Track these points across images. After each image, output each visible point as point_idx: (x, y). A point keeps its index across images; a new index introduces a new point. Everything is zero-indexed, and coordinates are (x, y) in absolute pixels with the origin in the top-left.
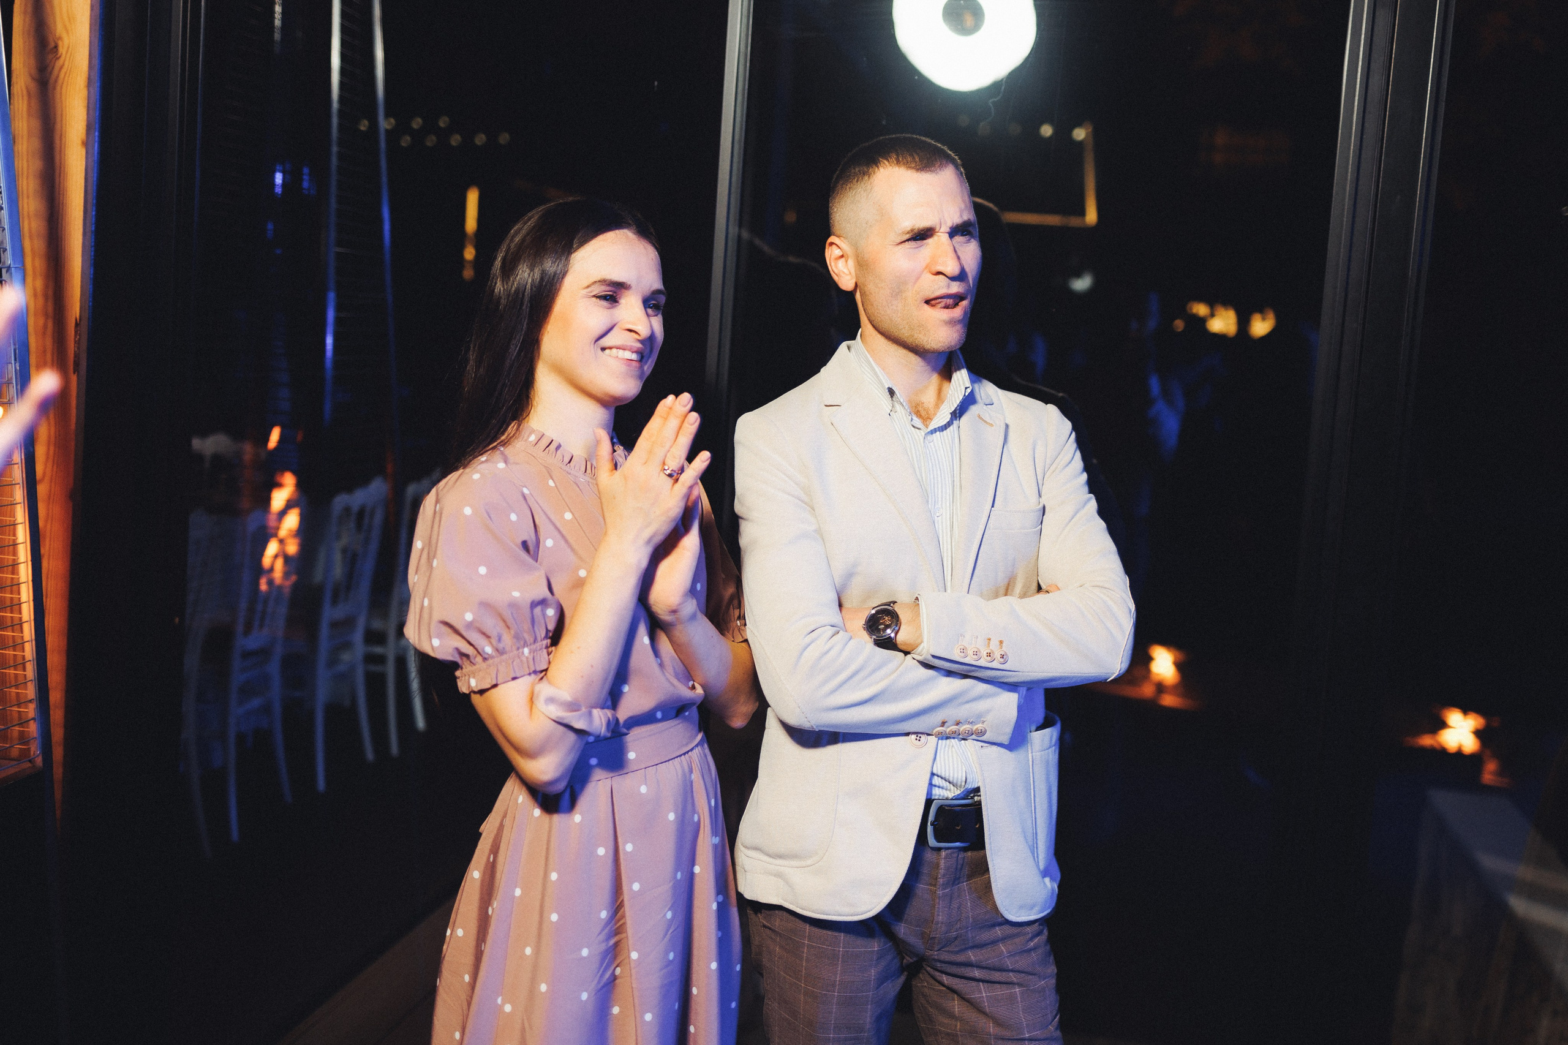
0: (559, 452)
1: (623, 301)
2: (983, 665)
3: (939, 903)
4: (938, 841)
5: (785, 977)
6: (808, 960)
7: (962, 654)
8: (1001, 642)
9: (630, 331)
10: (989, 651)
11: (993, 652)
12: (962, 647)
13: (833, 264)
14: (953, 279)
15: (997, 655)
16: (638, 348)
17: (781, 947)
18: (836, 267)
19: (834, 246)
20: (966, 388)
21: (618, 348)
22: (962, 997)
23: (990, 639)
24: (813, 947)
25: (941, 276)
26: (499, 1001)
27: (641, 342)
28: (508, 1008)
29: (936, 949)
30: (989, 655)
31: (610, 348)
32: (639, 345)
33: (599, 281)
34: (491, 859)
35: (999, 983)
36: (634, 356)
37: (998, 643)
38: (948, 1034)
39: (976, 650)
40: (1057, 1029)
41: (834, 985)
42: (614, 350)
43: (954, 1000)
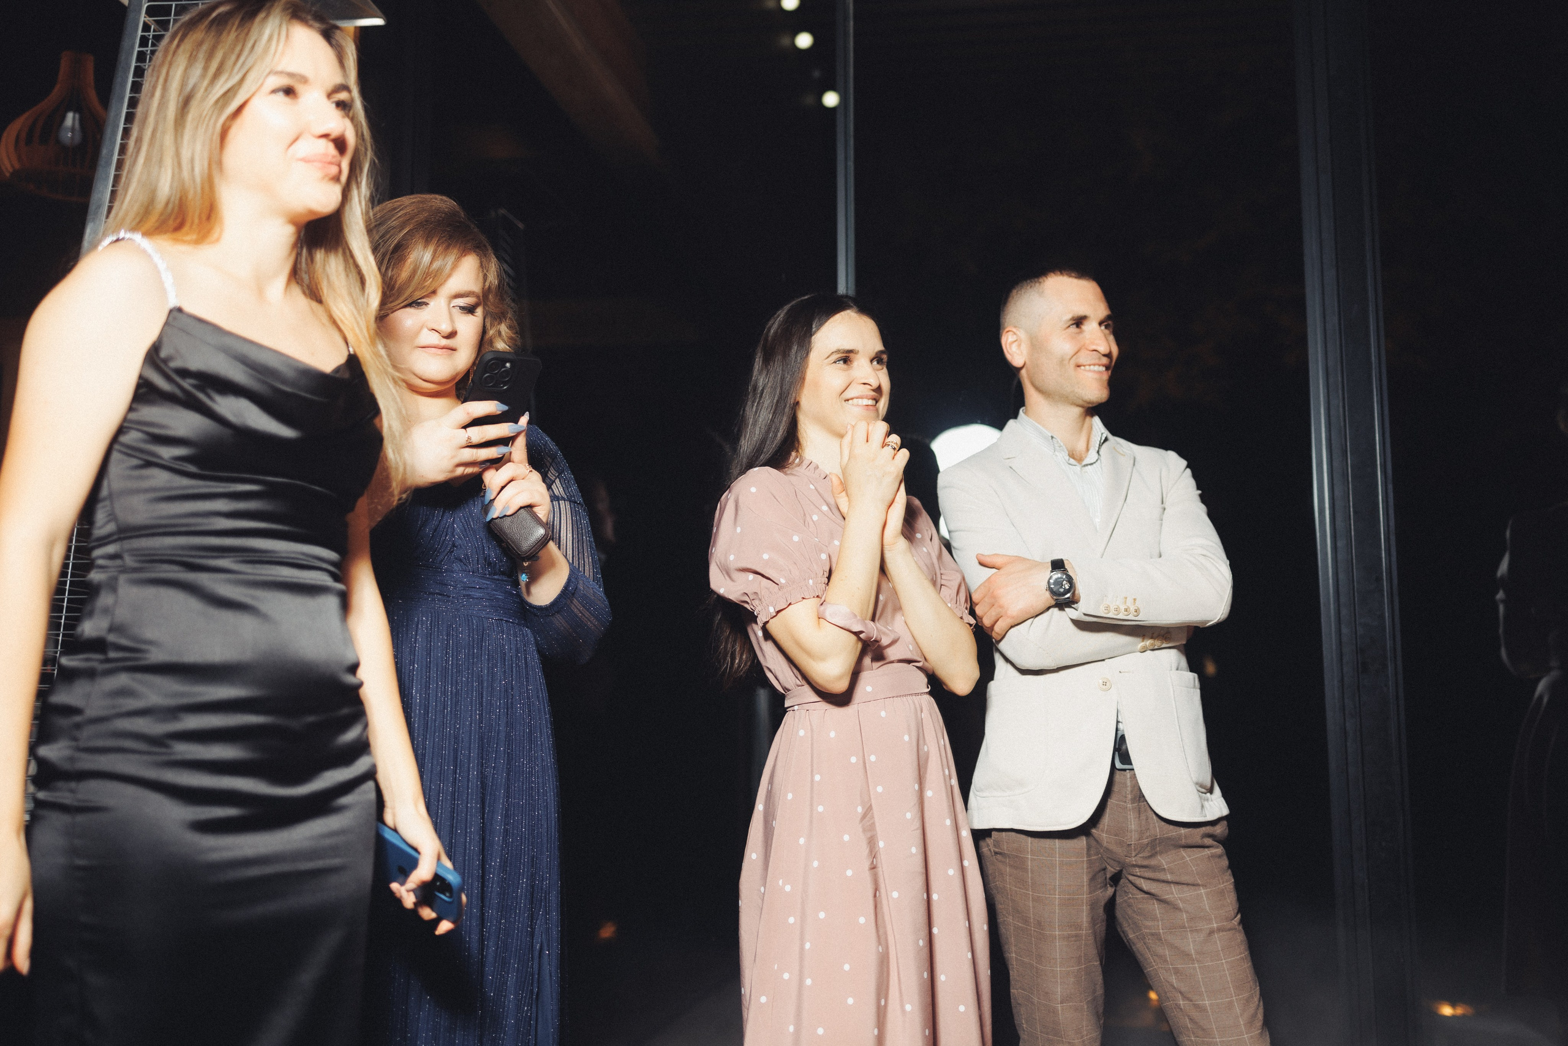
0: (817, 471)
1: (855, 364)
2: (1122, 618)
3: (1130, 814)
4: (1123, 764)
5: (1016, 891)
6: (1032, 872)
7: (1106, 611)
8: (1135, 600)
9: (864, 384)
10: (1126, 607)
11: (1129, 608)
12: (1107, 606)
13: (1008, 346)
14: (1104, 355)
15: (1132, 609)
16: (872, 396)
17: (1011, 866)
18: (1011, 349)
19: (1010, 333)
20: (1102, 434)
21: (857, 398)
22: (1161, 901)
23: (1126, 598)
24: (1035, 860)
25: (1095, 352)
26: (781, 882)
27: (874, 390)
28: (788, 888)
29: (1133, 855)
30: (1126, 610)
31: (852, 399)
32: (873, 393)
33: (836, 352)
34: (770, 788)
35: (1188, 884)
36: (871, 402)
37: (1133, 601)
38: (1152, 935)
39: (1116, 607)
40: (1239, 924)
41: (1055, 889)
42: (855, 400)
43: (1154, 904)
